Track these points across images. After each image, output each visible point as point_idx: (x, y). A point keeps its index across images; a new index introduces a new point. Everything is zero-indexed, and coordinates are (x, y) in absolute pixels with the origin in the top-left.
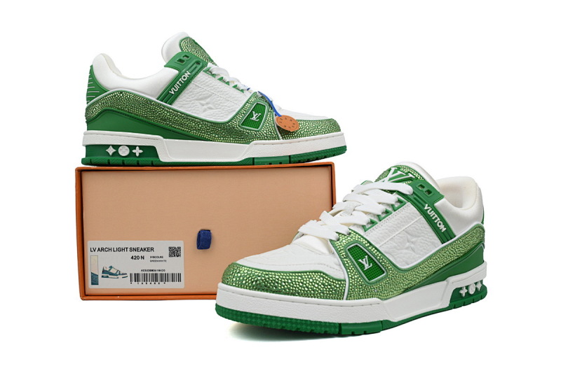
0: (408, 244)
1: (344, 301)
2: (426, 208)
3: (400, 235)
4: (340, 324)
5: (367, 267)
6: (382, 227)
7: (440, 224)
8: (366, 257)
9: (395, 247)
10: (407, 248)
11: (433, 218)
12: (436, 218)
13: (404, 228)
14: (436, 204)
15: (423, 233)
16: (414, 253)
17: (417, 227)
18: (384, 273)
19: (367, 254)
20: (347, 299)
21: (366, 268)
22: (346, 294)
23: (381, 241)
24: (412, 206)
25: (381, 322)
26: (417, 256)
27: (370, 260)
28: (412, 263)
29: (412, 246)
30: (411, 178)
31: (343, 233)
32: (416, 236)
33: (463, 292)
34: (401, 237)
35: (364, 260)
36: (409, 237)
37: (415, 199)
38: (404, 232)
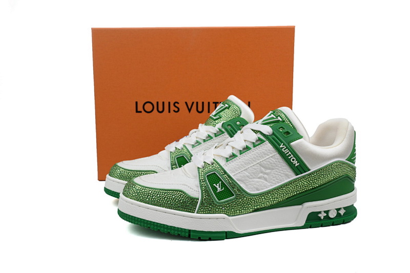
0: (261, 174)
1: (195, 214)
2: (281, 147)
3: (253, 167)
4: (190, 231)
5: (219, 189)
6: (240, 160)
7: (293, 160)
8: (220, 182)
9: (248, 177)
10: (259, 178)
11: (287, 155)
12: (290, 155)
13: (259, 161)
14: (291, 144)
15: (276, 166)
16: (266, 182)
17: (271, 161)
18: (233, 195)
19: (221, 180)
20: (197, 213)
21: (218, 191)
22: (197, 209)
23: (236, 170)
24: (269, 144)
25: (226, 232)
26: (269, 184)
27: (223, 185)
28: (262, 189)
29: (265, 176)
30: (279, 120)
31: (208, 162)
32: (270, 169)
33: (322, 216)
34: (255, 169)
35: (218, 185)
36: (262, 169)
37: (273, 138)
38: (258, 165)
